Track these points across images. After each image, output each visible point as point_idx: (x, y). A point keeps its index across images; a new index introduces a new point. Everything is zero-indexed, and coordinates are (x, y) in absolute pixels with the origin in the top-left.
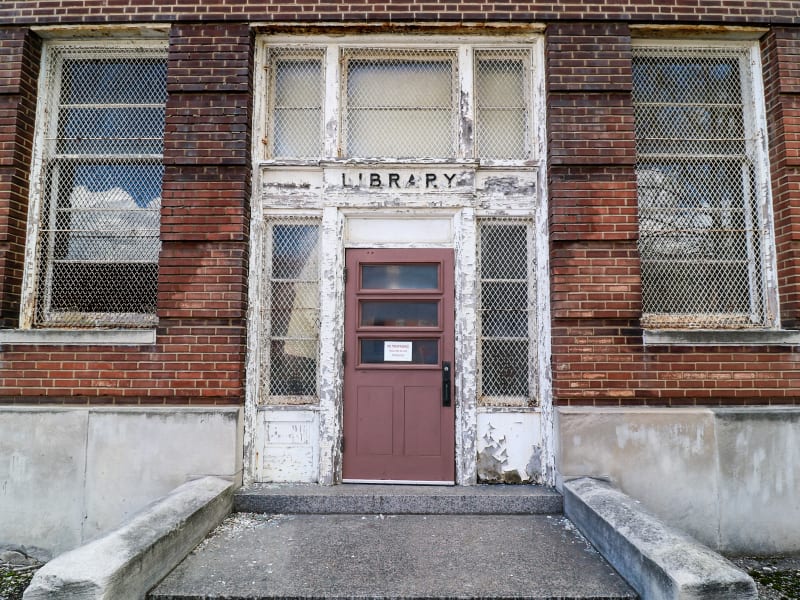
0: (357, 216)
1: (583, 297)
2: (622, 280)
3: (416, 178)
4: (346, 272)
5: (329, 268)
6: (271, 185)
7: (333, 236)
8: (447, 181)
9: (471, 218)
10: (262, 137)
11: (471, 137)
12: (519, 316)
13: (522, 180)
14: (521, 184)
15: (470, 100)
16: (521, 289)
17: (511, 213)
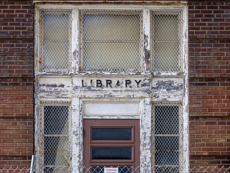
0: (89, 102)
1: (203, 145)
2: (223, 137)
3: (120, 82)
4: (84, 131)
5: (75, 130)
6: (44, 85)
7: (78, 113)
8: (137, 84)
9: (149, 103)
10: (39, 59)
11: (149, 60)
12: (174, 154)
13: (176, 83)
14: (175, 85)
15: (149, 40)
16: (175, 140)
17: (170, 100)
